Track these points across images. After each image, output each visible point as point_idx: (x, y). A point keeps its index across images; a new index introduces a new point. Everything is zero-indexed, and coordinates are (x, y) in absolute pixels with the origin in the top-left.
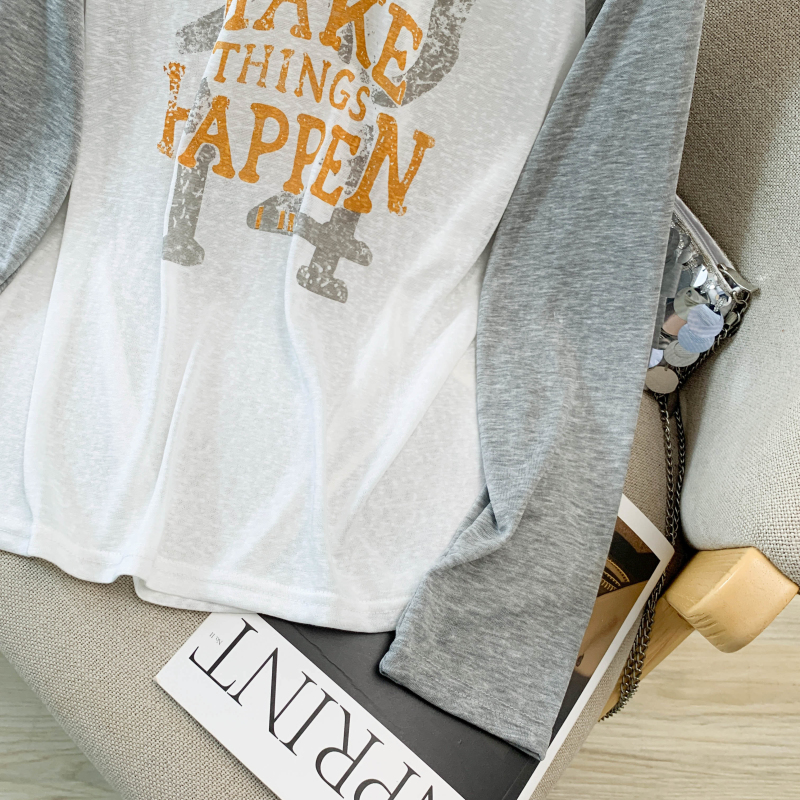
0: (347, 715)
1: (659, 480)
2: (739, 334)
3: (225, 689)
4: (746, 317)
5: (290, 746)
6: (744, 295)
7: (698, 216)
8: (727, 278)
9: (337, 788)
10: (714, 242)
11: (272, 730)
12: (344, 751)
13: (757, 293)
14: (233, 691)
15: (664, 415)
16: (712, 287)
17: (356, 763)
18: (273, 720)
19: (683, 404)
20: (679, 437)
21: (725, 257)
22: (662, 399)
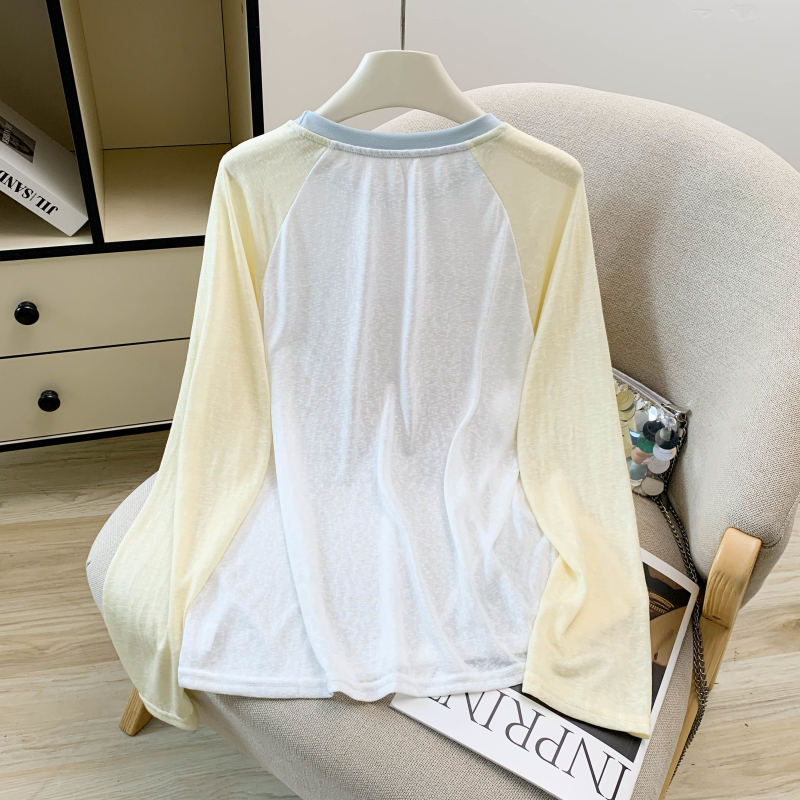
0: (517, 703)
1: (673, 547)
2: (689, 440)
3: (437, 700)
4: (689, 429)
5: (487, 726)
6: (682, 416)
7: (640, 382)
8: (669, 409)
9: (523, 746)
10: (654, 393)
11: (473, 719)
12: (522, 724)
13: (689, 413)
14: (443, 700)
15: (662, 509)
16: (662, 417)
17: (531, 730)
18: (472, 713)
19: (673, 501)
20: (677, 522)
21: (664, 400)
22: (658, 500)
